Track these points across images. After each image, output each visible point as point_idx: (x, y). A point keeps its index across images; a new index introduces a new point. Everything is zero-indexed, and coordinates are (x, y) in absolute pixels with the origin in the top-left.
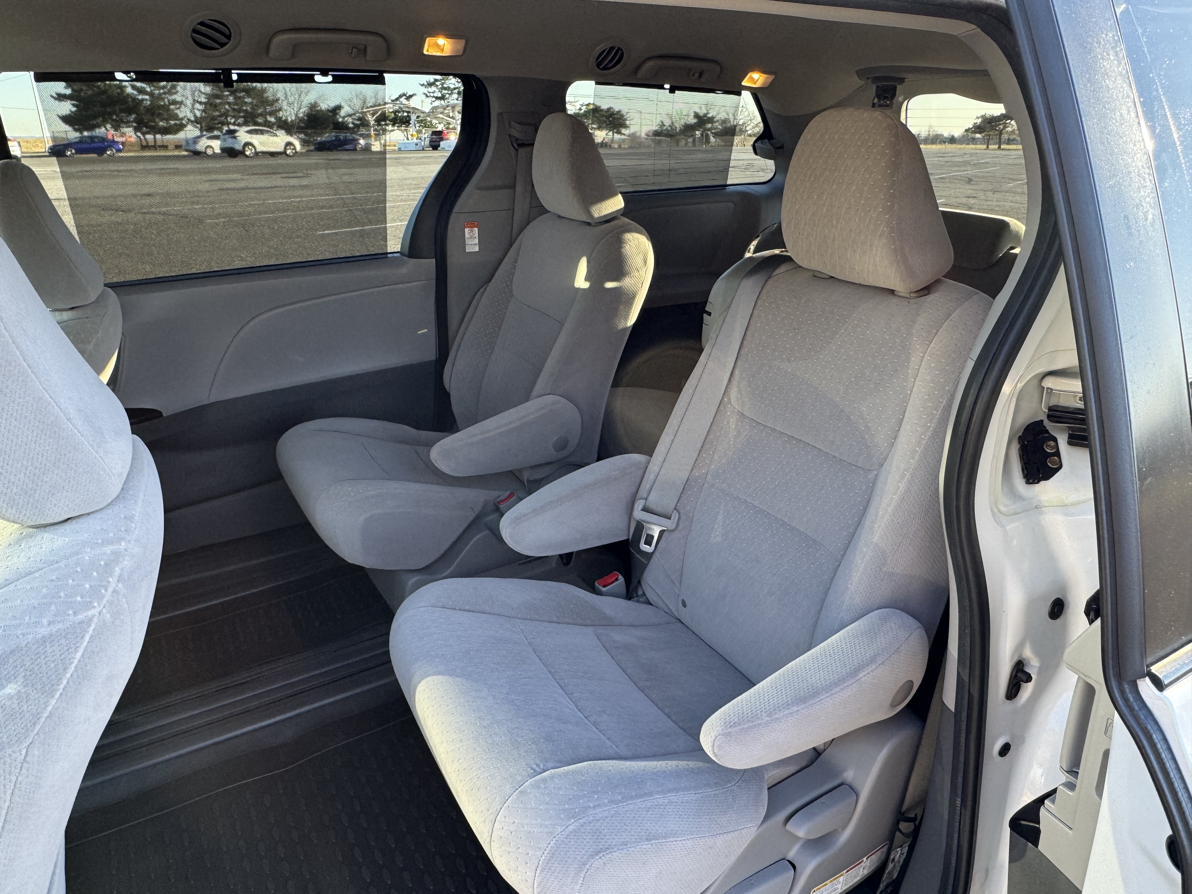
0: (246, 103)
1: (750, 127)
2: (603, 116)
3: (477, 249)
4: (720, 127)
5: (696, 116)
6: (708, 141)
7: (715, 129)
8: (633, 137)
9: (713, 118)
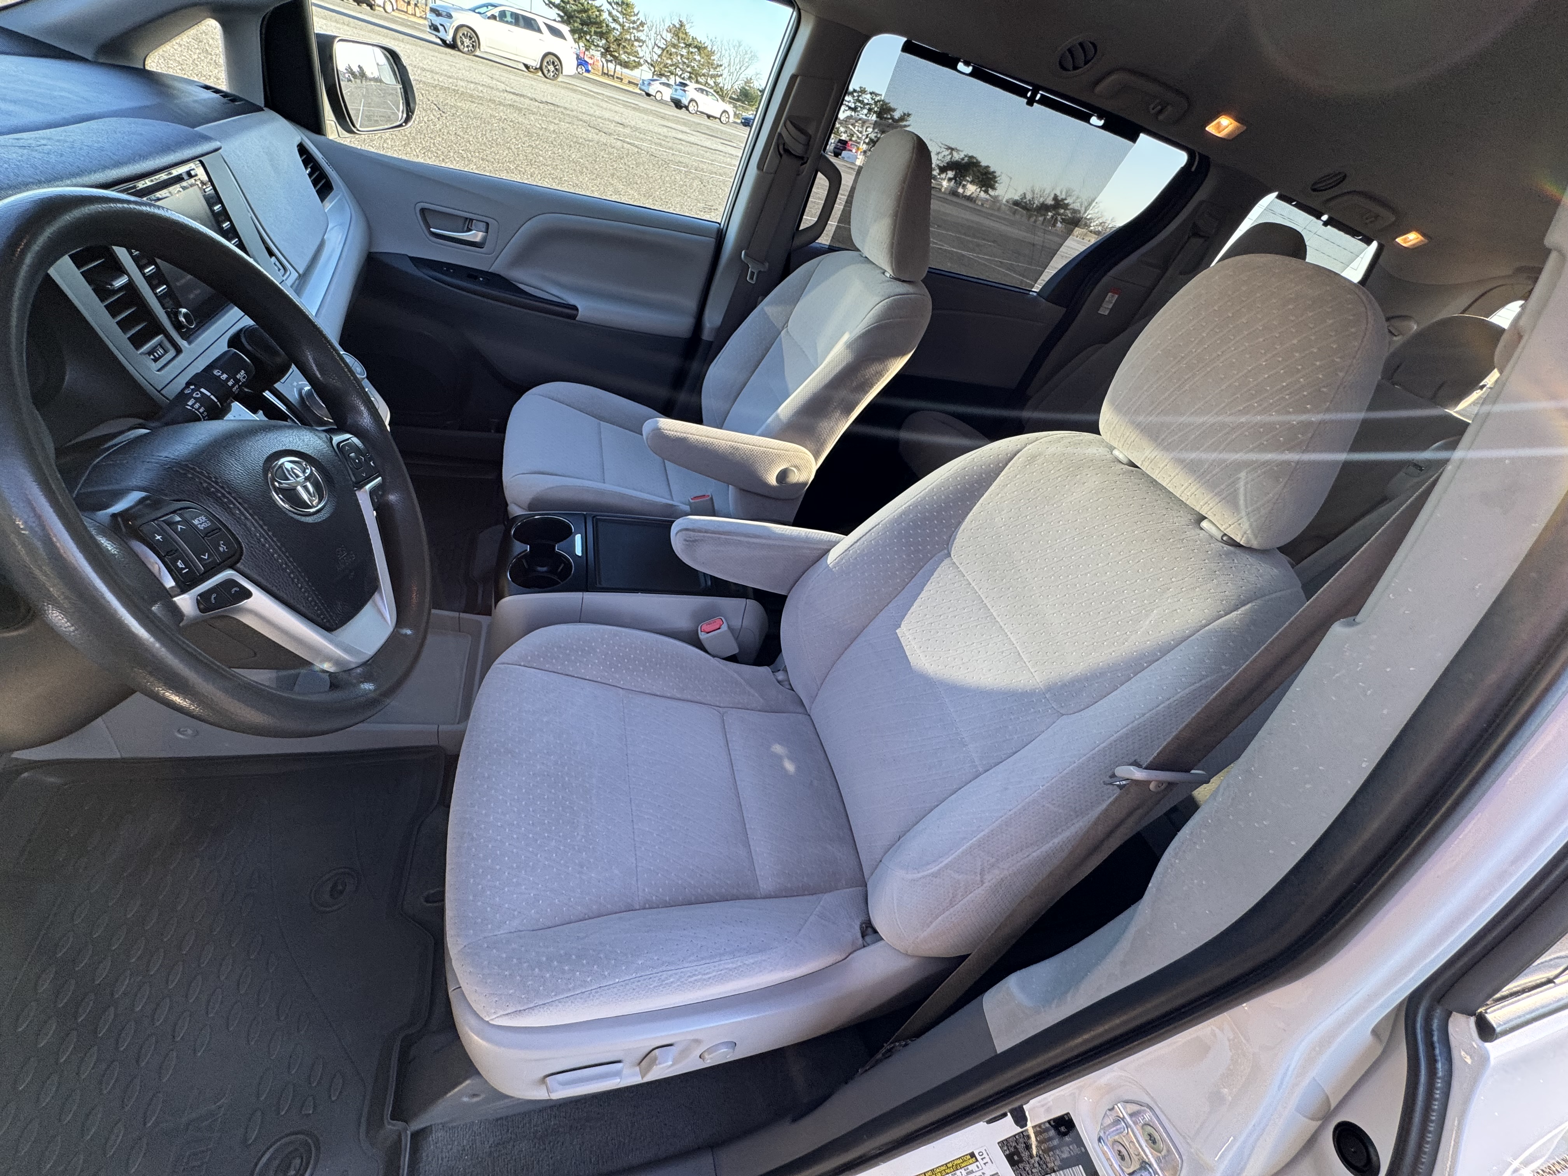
0: (695, 59)
1: (1095, 224)
2: (979, 171)
3: (1106, 313)
4: (1070, 215)
5: (1055, 198)
6: (1054, 225)
7: (1065, 216)
8: (995, 199)
9: (1068, 205)
